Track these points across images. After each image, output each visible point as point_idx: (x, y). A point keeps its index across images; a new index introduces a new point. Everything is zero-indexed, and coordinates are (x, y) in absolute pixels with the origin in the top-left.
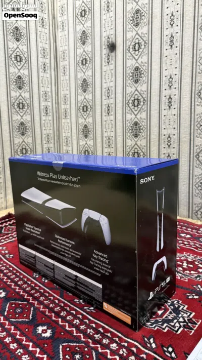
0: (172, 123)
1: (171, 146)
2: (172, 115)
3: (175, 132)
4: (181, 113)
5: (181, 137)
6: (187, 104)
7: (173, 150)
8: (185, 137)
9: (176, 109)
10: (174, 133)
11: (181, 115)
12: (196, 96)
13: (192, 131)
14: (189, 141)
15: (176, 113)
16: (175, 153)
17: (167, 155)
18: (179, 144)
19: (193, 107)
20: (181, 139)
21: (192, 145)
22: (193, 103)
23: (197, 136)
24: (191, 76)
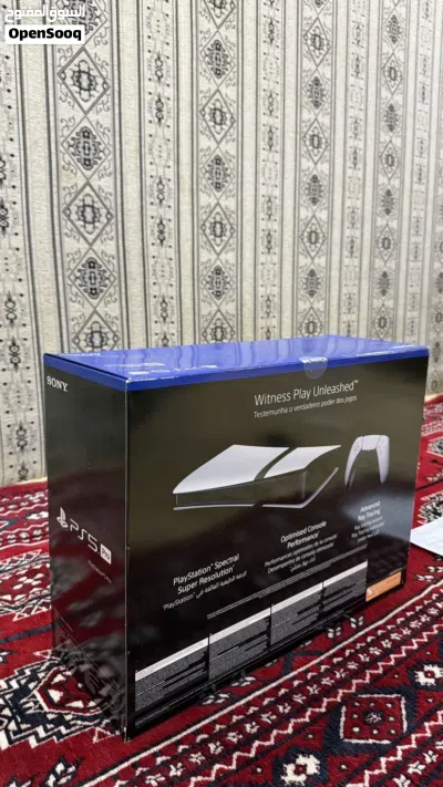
0: (13, 267)
1: (16, 321)
2: (10, 248)
3: (22, 288)
4: (33, 246)
5: (38, 301)
6: (45, 229)
7: (22, 330)
8: (47, 301)
9: (20, 237)
10: (22, 292)
11: (34, 253)
12: (63, 216)
13: (61, 288)
14: (56, 309)
15: (21, 246)
16: (29, 337)
17: (10, 343)
18: (36, 316)
19: (57, 238)
20: (38, 305)
21: (63, 318)
22: (57, 228)
23: (71, 299)
24: (48, 168)
